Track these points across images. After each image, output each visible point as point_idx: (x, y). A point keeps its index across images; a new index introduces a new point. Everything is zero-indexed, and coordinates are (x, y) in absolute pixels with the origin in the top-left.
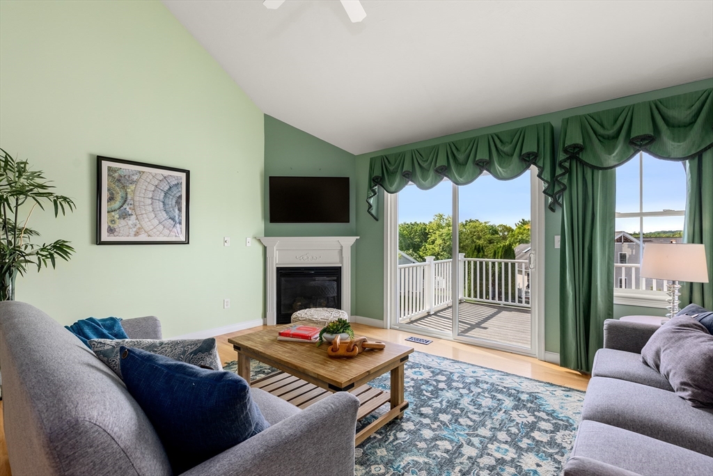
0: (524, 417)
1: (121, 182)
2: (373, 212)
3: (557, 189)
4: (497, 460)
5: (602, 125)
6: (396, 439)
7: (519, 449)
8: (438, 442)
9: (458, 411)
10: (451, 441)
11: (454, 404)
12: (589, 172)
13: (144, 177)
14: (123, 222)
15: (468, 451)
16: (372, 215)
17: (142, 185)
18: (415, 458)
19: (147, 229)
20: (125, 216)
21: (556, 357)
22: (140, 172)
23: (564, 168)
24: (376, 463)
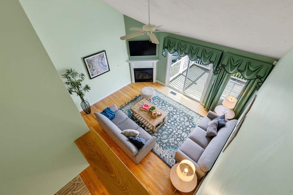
0: (187, 124)
1: (90, 62)
2: (164, 55)
3: (216, 73)
4: (178, 133)
5: (233, 61)
6: (163, 128)
7: (183, 131)
8: (170, 129)
9: (175, 122)
10: (172, 129)
11: (175, 119)
12: (225, 72)
13: (95, 58)
14: (94, 72)
15: (174, 131)
16: (164, 56)
17: (95, 60)
18: (165, 132)
19: (100, 71)
20: (94, 70)
21: (204, 105)
22: (93, 57)
23: (220, 69)
24: (159, 133)
